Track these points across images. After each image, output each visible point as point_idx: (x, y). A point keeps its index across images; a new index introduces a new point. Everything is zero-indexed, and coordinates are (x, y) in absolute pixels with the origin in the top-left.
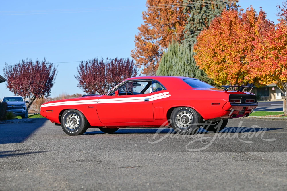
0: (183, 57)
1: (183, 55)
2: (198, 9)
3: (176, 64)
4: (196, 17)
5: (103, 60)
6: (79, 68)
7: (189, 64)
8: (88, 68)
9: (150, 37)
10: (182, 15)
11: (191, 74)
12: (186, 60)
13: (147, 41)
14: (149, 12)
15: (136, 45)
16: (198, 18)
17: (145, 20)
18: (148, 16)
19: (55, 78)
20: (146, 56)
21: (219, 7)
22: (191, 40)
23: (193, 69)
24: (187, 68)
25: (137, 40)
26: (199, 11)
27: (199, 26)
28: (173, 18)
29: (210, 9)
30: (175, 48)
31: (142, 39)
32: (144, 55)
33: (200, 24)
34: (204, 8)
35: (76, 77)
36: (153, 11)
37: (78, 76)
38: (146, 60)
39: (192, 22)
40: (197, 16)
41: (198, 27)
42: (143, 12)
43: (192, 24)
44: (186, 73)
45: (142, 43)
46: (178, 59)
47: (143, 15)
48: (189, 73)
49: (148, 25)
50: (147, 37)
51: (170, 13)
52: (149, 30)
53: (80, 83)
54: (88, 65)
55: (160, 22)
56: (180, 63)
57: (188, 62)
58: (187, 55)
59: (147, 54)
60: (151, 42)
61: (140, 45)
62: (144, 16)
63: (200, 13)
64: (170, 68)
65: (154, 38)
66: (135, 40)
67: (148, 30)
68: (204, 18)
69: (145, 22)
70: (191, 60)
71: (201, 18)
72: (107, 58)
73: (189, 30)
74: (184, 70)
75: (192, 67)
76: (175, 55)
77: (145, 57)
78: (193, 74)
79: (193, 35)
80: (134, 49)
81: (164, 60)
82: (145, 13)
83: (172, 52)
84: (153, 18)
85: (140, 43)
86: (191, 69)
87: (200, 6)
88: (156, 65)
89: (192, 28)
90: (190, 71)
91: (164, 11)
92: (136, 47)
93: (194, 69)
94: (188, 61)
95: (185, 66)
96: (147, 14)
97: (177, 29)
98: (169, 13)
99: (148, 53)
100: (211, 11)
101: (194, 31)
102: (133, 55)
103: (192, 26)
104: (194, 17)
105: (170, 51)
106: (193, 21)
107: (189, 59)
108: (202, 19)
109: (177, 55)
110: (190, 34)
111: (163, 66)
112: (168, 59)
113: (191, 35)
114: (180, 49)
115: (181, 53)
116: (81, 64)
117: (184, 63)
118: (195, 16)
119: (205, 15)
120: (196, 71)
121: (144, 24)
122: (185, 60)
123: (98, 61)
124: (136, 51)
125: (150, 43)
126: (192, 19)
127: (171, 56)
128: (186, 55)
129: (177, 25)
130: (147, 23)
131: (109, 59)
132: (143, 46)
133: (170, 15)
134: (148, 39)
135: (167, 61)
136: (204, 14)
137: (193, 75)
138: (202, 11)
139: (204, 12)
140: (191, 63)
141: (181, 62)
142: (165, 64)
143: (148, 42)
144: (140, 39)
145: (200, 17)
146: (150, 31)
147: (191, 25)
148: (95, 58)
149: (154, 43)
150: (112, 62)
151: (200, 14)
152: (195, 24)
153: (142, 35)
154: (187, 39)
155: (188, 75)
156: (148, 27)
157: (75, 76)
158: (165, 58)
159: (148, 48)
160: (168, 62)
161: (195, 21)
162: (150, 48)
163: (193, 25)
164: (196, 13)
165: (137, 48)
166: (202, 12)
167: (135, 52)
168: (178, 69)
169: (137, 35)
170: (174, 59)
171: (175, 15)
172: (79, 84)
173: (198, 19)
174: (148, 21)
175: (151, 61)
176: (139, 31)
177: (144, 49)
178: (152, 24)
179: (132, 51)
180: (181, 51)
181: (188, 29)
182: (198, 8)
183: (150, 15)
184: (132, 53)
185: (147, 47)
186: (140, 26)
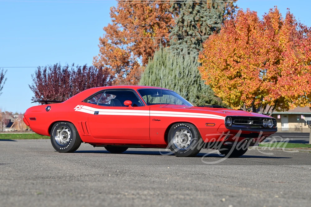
0: (173, 68)
1: (174, 65)
2: (189, 8)
3: (164, 78)
4: (186, 18)
5: (67, 67)
6: (35, 76)
7: (182, 78)
8: (47, 77)
9: (119, 41)
10: (162, 15)
11: (184, 91)
12: (178, 72)
13: (115, 46)
14: (120, 8)
15: (100, 50)
16: (189, 19)
17: (114, 19)
18: (118, 13)
19: (2, 87)
20: (113, 65)
21: (216, 7)
22: (178, 48)
23: (186, 84)
24: (178, 83)
25: (102, 44)
26: (191, 10)
27: (190, 29)
28: (151, 18)
29: (205, 9)
30: (163, 56)
31: (108, 43)
32: (111, 64)
33: (191, 27)
34: (197, 8)
35: (31, 88)
36: (125, 8)
37: (33, 86)
38: (113, 70)
39: (181, 24)
40: (188, 16)
41: (189, 31)
42: (111, 8)
43: (181, 26)
44: (178, 89)
45: (109, 48)
46: (167, 70)
47: (112, 11)
48: (182, 90)
49: (116, 25)
50: (115, 40)
51: (148, 11)
52: (118, 31)
53: (36, 96)
54: (47, 72)
55: (134, 22)
56: (170, 76)
57: (180, 76)
58: (180, 66)
59: (115, 63)
60: (121, 48)
61: (106, 50)
62: (112, 13)
63: (191, 13)
64: (156, 82)
65: (125, 43)
66: (99, 44)
67: (116, 32)
68: (197, 19)
69: (113, 21)
70: (185, 72)
71: (193, 20)
72: (72, 64)
73: (177, 35)
74: (175, 85)
75: (185, 82)
76: (164, 65)
77: (111, 67)
78: (186, 91)
79: (181, 41)
80: (98, 56)
81: (149, 72)
82: (114, 9)
83: (160, 62)
84: (125, 16)
85: (106, 48)
86: (184, 84)
87: (192, 4)
88: (125, 78)
89: (180, 33)
90: (183, 87)
91: (139, 8)
92: (100, 53)
93: (188, 84)
94: (180, 74)
95: (177, 81)
96: (116, 11)
97: (156, 33)
98: (146, 11)
99: (116, 61)
100: (206, 11)
101: (183, 36)
102: (95, 64)
103: (181, 30)
104: (183, 18)
105: (157, 60)
106: (182, 22)
107: (182, 71)
108: (195, 22)
109: (166, 65)
110: (178, 39)
111: (147, 78)
112: (154, 70)
113: (179, 41)
114: (170, 57)
115: (171, 63)
116: (38, 70)
117: (176, 76)
118: (185, 16)
119: (198, 16)
120: (190, 87)
121: (112, 23)
122: (176, 72)
123: (61, 68)
124: (100, 58)
125: (118, 49)
126: (181, 20)
127: (158, 67)
128: (178, 66)
129: (156, 27)
130: (116, 23)
131: (75, 65)
132: (109, 52)
133: (147, 13)
134: (116, 44)
135: (152, 72)
136: (197, 14)
137: (186, 93)
138: (194, 10)
139: (197, 13)
140: (184, 77)
141: (172, 75)
142: (149, 77)
143: (117, 47)
144: (106, 43)
145: (192, 18)
146: (120, 34)
147: (179, 27)
148: (57, 64)
149: (124, 49)
150: (79, 70)
151: (191, 15)
152: (184, 27)
153: (109, 38)
154: (173, 46)
155: (180, 92)
156: (117, 28)
157: (29, 86)
158: (150, 69)
159: (117, 56)
160: (154, 74)
161: (185, 23)
162: (119, 56)
163: (181, 28)
164: (186, 13)
165: (101, 55)
166: (195, 12)
167: (98, 60)
168: (166, 83)
169: (102, 38)
170: (162, 71)
171: (153, 14)
172: (34, 96)
173: (189, 21)
174: (117, 20)
175: (119, 73)
176: (105, 33)
177: (110, 56)
178: (123, 24)
179: (94, 58)
180: (171, 61)
181: (176, 33)
182: (190, 6)
183: (120, 12)
184: (95, 61)
185: (115, 54)
186: (107, 26)
